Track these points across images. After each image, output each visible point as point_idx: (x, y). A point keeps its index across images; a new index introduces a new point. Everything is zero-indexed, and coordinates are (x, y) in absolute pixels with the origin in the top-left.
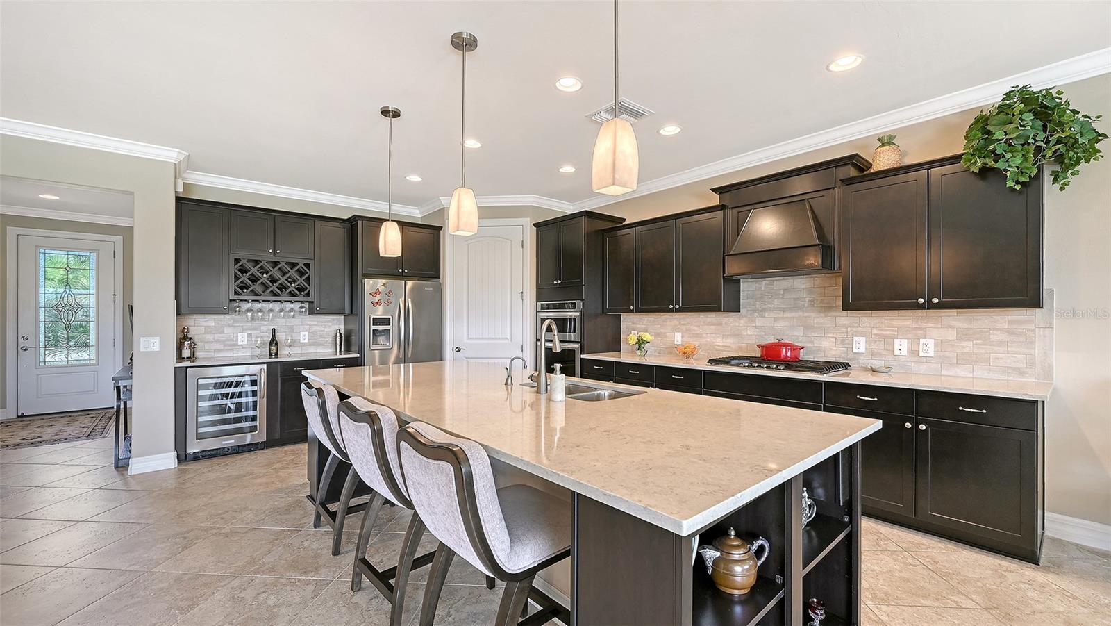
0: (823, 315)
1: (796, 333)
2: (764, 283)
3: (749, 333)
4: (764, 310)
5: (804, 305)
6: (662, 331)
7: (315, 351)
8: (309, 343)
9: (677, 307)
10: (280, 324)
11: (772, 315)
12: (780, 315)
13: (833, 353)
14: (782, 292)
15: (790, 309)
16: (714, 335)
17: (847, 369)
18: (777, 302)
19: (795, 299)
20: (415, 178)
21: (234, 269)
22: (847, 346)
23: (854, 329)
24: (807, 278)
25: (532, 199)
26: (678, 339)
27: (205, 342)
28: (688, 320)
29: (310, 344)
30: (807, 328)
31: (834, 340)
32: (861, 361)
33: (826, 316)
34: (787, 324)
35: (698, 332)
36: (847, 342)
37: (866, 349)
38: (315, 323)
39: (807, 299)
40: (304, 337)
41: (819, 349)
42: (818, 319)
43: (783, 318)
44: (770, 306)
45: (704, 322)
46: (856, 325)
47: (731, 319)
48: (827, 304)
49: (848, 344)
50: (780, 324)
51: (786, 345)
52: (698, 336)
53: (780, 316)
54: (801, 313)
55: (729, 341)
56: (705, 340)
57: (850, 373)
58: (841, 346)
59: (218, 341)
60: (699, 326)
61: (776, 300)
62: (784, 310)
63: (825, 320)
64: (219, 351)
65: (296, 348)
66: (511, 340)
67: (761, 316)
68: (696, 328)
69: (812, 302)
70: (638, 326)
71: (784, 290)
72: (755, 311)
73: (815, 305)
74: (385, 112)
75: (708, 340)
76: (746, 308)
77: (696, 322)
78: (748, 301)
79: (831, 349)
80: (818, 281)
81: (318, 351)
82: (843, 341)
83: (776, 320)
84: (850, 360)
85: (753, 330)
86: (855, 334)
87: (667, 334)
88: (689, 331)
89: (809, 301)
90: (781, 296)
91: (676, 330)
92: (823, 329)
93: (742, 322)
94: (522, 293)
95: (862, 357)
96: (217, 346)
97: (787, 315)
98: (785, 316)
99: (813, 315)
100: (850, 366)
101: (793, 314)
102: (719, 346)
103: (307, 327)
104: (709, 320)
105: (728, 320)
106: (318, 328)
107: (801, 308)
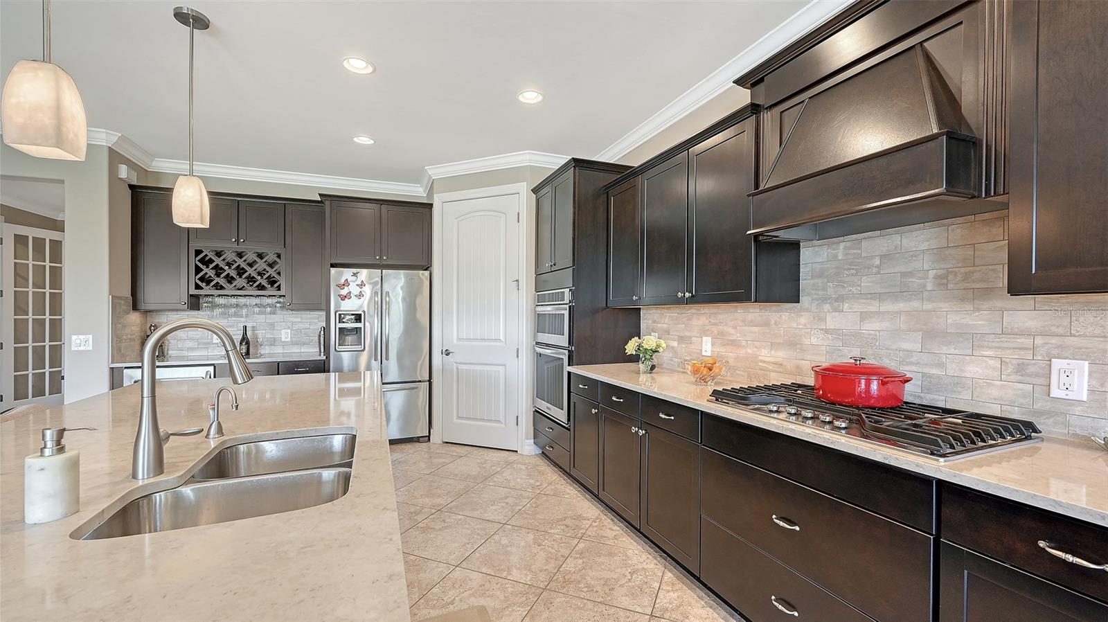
0: (969, 307)
1: (906, 346)
2: (842, 246)
3: (814, 341)
4: (841, 299)
5: (924, 286)
6: (687, 334)
7: (299, 351)
8: (292, 341)
9: (687, 295)
10: (259, 321)
11: (858, 307)
12: (873, 306)
13: (995, 392)
14: (877, 262)
15: (894, 296)
16: (757, 343)
17: (1028, 438)
18: (866, 283)
19: (905, 275)
20: (364, 140)
21: (194, 261)
22: (1034, 380)
23: (1054, 341)
24: (931, 227)
25: (528, 157)
26: (707, 347)
27: (178, 340)
28: (721, 317)
29: (293, 343)
30: (931, 335)
31: (997, 364)
32: (1073, 420)
33: (978, 310)
34: (886, 325)
35: (734, 338)
36: (1031, 369)
37: (1091, 391)
38: (299, 320)
39: (932, 274)
40: (285, 335)
41: (957, 383)
42: (954, 316)
43: (878, 313)
44: (853, 289)
45: (743, 321)
46: (1060, 330)
47: (785, 316)
48: (982, 281)
49: (1037, 375)
50: (872, 326)
51: (870, 372)
52: (734, 343)
53: (871, 309)
54: (916, 304)
55: (780, 355)
56: (743, 351)
57: (1040, 449)
58: (1012, 378)
59: (191, 339)
60: (735, 328)
61: (864, 278)
62: (880, 297)
63: (977, 319)
64: (192, 349)
65: (276, 347)
66: (506, 344)
67: (836, 310)
68: (731, 331)
69: (942, 280)
70: (659, 325)
71: (883, 257)
72: (825, 300)
73: (950, 286)
74: (181, 16)
75: (749, 351)
76: (809, 294)
77: (732, 320)
78: (815, 281)
79: (989, 385)
80: (959, 231)
81: (303, 351)
82: (1021, 369)
83: (864, 316)
84: (1041, 413)
85: (821, 336)
86: (1055, 352)
87: (693, 338)
88: (721, 334)
89: (936, 277)
90: (875, 270)
91: (704, 332)
92: (973, 340)
93: (803, 320)
94: (517, 281)
95: (1078, 410)
96: (190, 344)
97: (888, 307)
98: (882, 309)
99: (945, 306)
100: (1036, 430)
101: (901, 306)
102: (764, 362)
103: (290, 324)
104: (750, 316)
105: (780, 317)
106: (303, 326)
107: (919, 293)
